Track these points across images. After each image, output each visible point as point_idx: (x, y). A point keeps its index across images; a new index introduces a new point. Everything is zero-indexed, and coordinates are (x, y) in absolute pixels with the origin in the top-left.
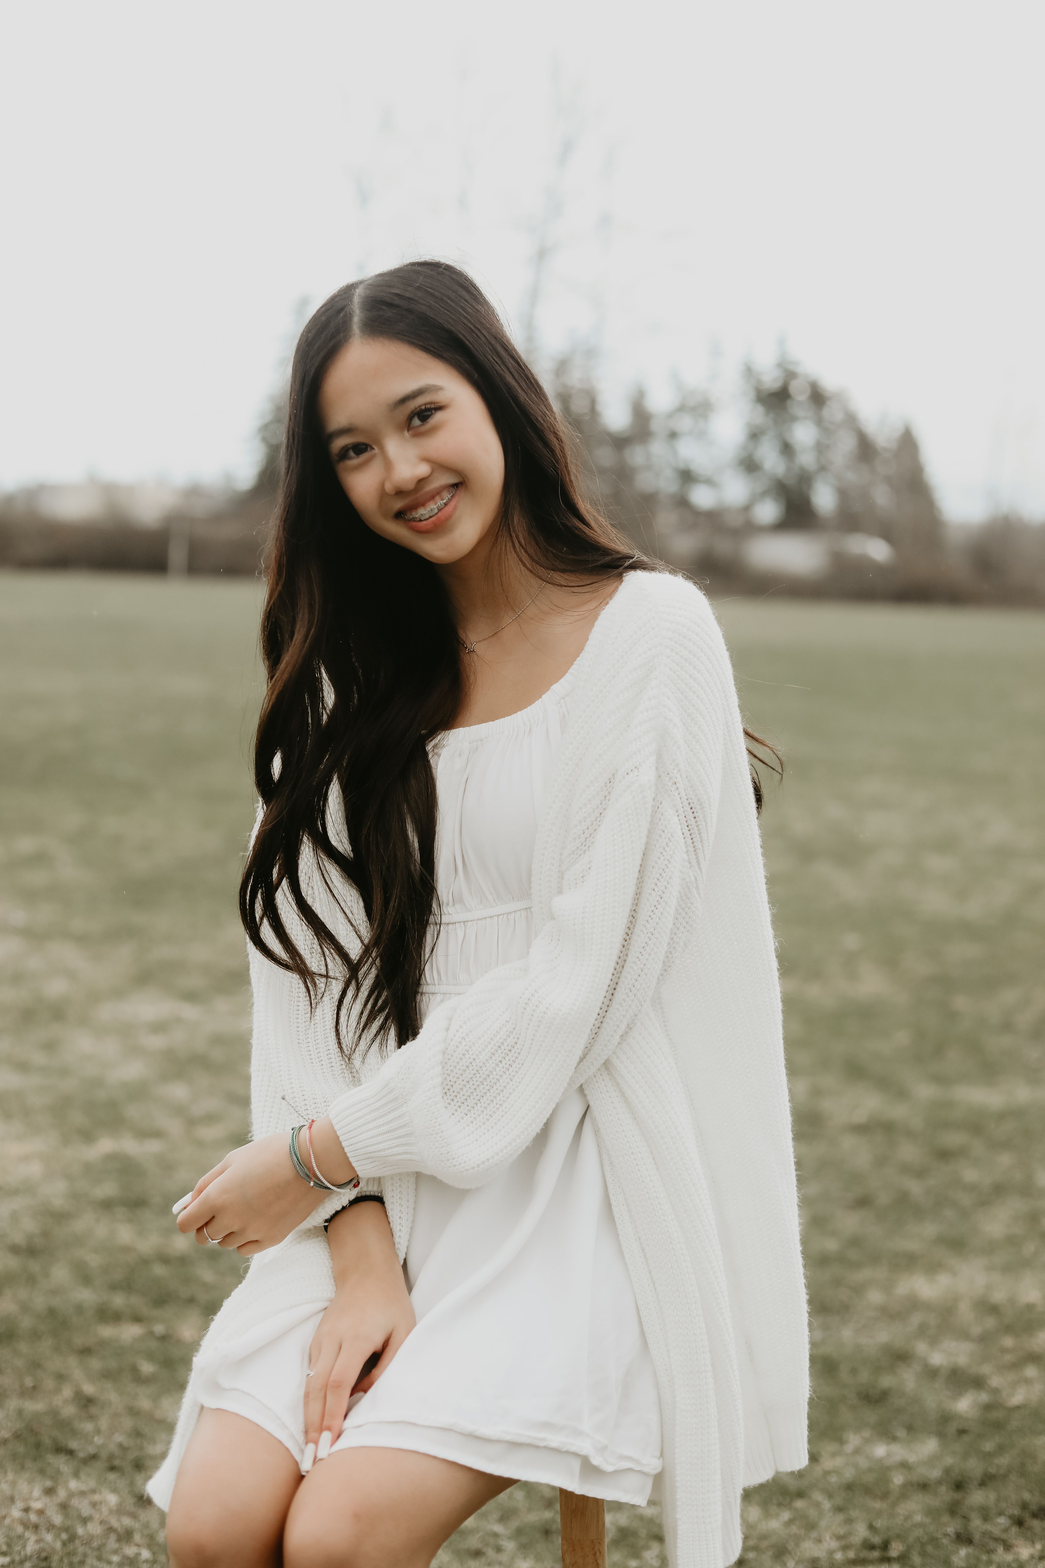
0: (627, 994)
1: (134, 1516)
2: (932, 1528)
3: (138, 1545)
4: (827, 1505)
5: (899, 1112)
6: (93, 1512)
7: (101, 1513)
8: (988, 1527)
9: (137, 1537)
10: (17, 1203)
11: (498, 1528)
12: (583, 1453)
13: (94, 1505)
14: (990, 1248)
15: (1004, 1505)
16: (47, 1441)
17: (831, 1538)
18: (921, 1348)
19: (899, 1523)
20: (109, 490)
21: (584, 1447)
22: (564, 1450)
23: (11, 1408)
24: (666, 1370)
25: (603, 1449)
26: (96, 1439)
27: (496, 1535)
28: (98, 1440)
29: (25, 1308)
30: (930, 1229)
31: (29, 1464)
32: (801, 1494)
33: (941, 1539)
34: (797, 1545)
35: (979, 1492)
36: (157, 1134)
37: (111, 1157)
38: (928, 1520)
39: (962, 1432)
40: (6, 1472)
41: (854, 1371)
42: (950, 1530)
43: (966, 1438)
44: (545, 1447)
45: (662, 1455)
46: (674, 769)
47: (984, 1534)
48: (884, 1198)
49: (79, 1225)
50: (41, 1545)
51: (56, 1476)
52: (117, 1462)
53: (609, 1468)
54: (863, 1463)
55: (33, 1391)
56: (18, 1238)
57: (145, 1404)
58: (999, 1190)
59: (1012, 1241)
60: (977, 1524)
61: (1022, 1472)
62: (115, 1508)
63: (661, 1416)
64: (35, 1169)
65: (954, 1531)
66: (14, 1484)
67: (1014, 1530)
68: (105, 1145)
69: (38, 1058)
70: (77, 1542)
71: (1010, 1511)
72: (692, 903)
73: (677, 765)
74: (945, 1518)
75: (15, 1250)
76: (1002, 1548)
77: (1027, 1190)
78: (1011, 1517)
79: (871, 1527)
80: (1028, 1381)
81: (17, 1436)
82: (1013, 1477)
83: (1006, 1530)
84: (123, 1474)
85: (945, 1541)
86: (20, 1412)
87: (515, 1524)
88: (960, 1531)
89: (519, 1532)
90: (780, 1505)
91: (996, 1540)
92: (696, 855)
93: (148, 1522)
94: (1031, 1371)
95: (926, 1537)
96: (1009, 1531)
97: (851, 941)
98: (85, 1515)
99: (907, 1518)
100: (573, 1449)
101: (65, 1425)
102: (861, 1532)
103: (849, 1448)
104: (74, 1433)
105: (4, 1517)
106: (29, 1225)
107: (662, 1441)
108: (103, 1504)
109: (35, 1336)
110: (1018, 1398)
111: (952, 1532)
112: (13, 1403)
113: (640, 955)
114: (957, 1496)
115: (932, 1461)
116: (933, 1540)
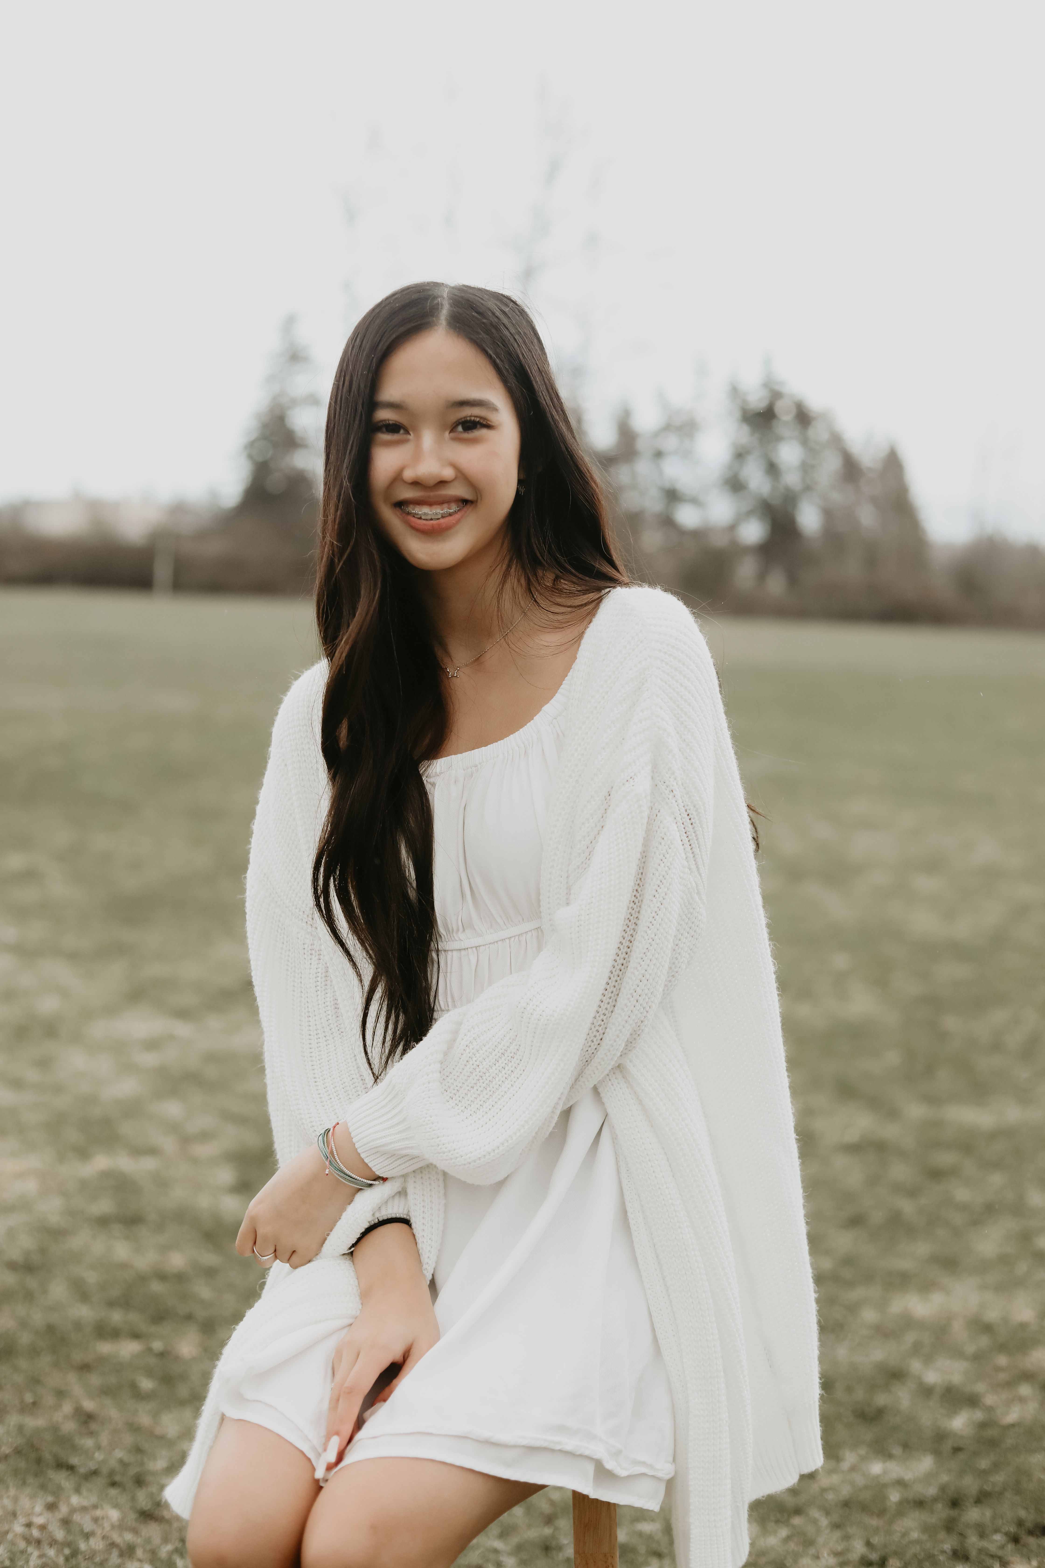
0: (629, 999)
1: (135, 1531)
2: (928, 1545)
3: (140, 1560)
4: (824, 1522)
5: (890, 1132)
6: (95, 1527)
7: (103, 1528)
8: (985, 1544)
9: (139, 1553)
10: (14, 1220)
11: (498, 1544)
12: (596, 1457)
13: (96, 1520)
14: (983, 1267)
15: (1000, 1522)
16: (48, 1456)
17: (828, 1555)
18: (915, 1366)
19: (896, 1539)
20: (94, 506)
21: (598, 1451)
22: (578, 1453)
23: (12, 1423)
24: (679, 1376)
25: (617, 1454)
26: (97, 1455)
27: (496, 1551)
28: (99, 1456)
29: (23, 1324)
30: (922, 1249)
31: (30, 1480)
32: (798, 1511)
33: (938, 1555)
34: (795, 1561)
35: (975, 1509)
36: (152, 1151)
37: (106, 1175)
38: (925, 1537)
39: (957, 1450)
40: (7, 1488)
41: (849, 1389)
42: (947, 1547)
43: (962, 1456)
44: (560, 1451)
45: (674, 1460)
46: (670, 778)
47: (980, 1551)
48: (877, 1217)
49: (76, 1242)
50: (44, 1560)
51: (57, 1492)
52: (117, 1478)
53: (623, 1473)
54: (860, 1480)
55: (34, 1407)
56: (15, 1254)
57: (145, 1419)
58: (990, 1210)
59: (1004, 1260)
60: (973, 1541)
61: (1018, 1490)
62: (117, 1523)
63: (675, 1421)
64: (31, 1186)
65: (950, 1547)
66: (16, 1499)
67: (1010, 1547)
68: (101, 1162)
69: (32, 1075)
70: (80, 1557)
71: (1006, 1529)
72: (694, 909)
73: (673, 773)
74: (942, 1535)
75: (12, 1266)
76: (998, 1565)
77: (1018, 1209)
78: (1007, 1534)
79: (868, 1544)
80: (1022, 1400)
81: (18, 1452)
82: (1008, 1495)
83: (1002, 1547)
84: (124, 1489)
85: (942, 1558)
86: (20, 1428)
87: (515, 1540)
88: (956, 1548)
89: (519, 1549)
90: (777, 1522)
91: (992, 1556)
92: (695, 861)
93: (150, 1538)
94: (1025, 1390)
95: (922, 1554)
96: (1005, 1548)
97: (841, 961)
98: (87, 1530)
99: (904, 1535)
100: (587, 1453)
101: (65, 1441)
102: (858, 1548)
103: (845, 1465)
104: (74, 1448)
105: (7, 1532)
106: (26, 1242)
107: (675, 1446)
108: (105, 1520)
109: (34, 1352)
110: (1012, 1416)
111: (948, 1548)
112: (13, 1419)
113: (642, 961)
114: (954, 1513)
115: (928, 1478)
116: (930, 1557)
